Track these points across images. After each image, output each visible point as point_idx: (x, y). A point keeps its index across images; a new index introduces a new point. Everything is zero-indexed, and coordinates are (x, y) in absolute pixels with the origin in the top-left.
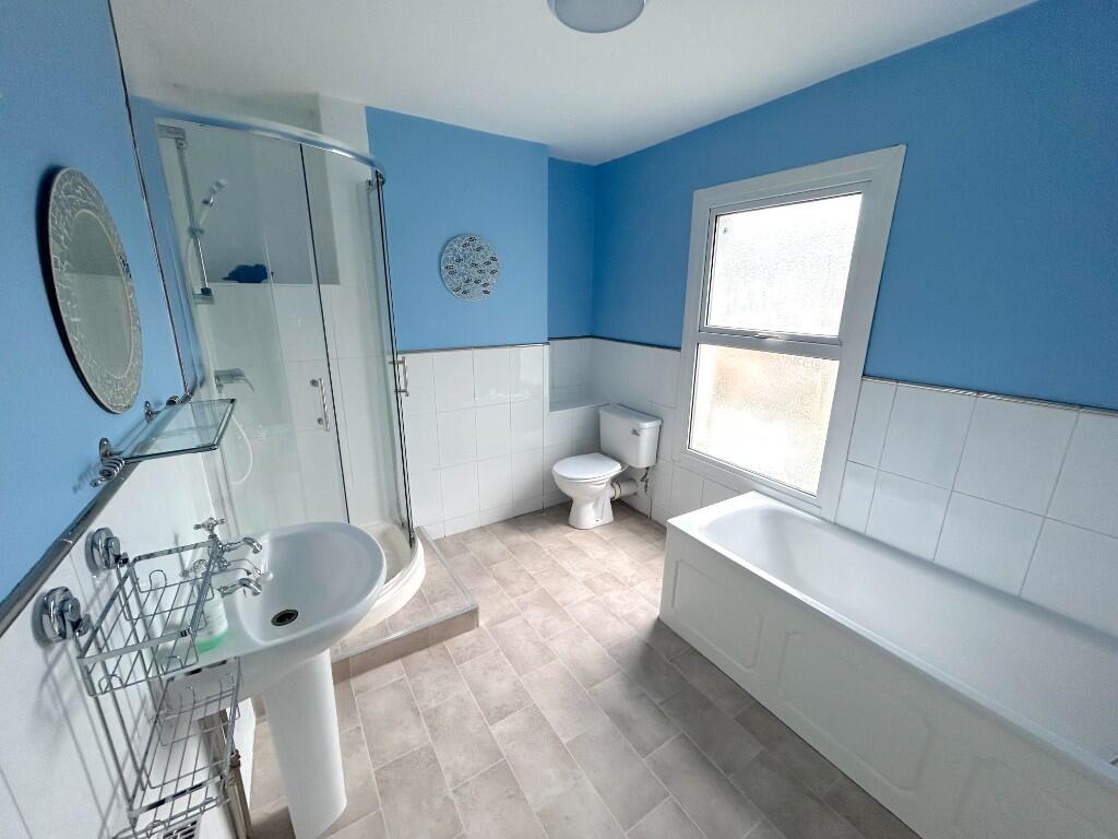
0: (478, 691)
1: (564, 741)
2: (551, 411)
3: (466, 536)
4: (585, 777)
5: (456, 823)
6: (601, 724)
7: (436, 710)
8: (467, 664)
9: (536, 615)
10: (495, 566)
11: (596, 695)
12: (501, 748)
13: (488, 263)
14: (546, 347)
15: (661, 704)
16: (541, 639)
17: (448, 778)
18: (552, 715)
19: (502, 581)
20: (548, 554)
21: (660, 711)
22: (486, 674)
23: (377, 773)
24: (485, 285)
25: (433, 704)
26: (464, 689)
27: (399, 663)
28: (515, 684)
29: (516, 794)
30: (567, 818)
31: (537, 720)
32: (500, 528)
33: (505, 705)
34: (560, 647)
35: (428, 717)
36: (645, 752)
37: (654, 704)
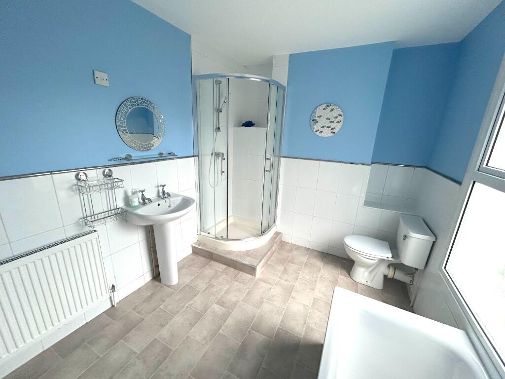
0: (227, 292)
1: (221, 331)
2: (364, 205)
3: (298, 248)
4: (208, 346)
5: (178, 312)
6: (236, 343)
7: (214, 286)
8: (236, 283)
9: (276, 291)
10: (292, 264)
11: (250, 334)
12: (208, 311)
13: (336, 118)
14: (369, 167)
15: (263, 368)
16: (265, 300)
17: (191, 302)
18: (230, 321)
19: (285, 271)
20: (319, 276)
21: (259, 369)
22: (235, 291)
23: (187, 285)
24: (333, 129)
25: (214, 284)
26: (226, 288)
27: (225, 266)
28: (237, 301)
29: (192, 325)
30: (189, 347)
31: (225, 318)
32: (315, 253)
33: (225, 304)
34: (266, 307)
35: (209, 285)
36: (231, 369)
37: (261, 364)
